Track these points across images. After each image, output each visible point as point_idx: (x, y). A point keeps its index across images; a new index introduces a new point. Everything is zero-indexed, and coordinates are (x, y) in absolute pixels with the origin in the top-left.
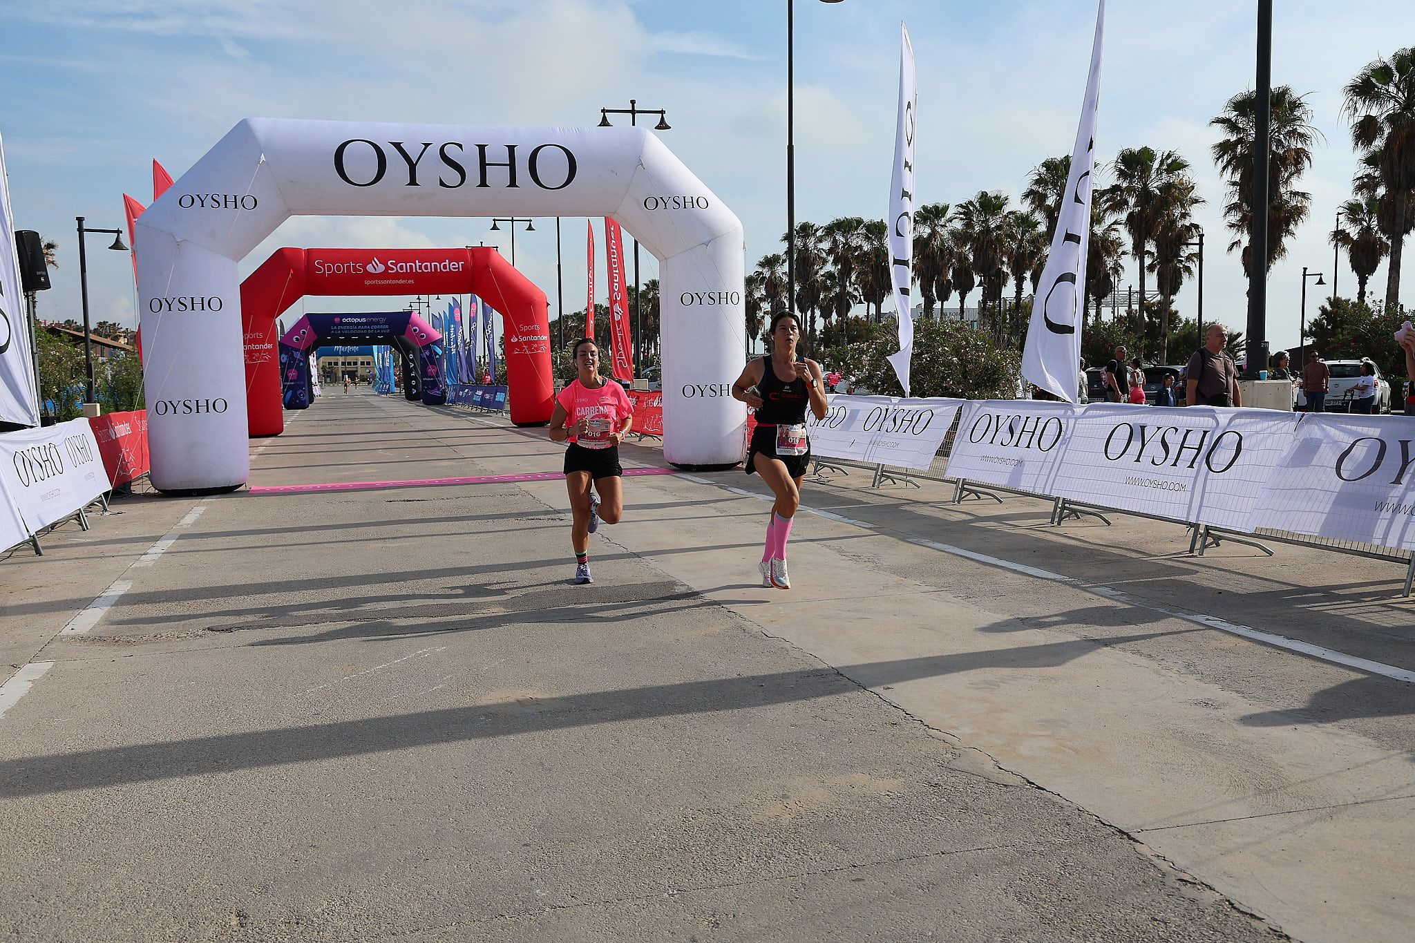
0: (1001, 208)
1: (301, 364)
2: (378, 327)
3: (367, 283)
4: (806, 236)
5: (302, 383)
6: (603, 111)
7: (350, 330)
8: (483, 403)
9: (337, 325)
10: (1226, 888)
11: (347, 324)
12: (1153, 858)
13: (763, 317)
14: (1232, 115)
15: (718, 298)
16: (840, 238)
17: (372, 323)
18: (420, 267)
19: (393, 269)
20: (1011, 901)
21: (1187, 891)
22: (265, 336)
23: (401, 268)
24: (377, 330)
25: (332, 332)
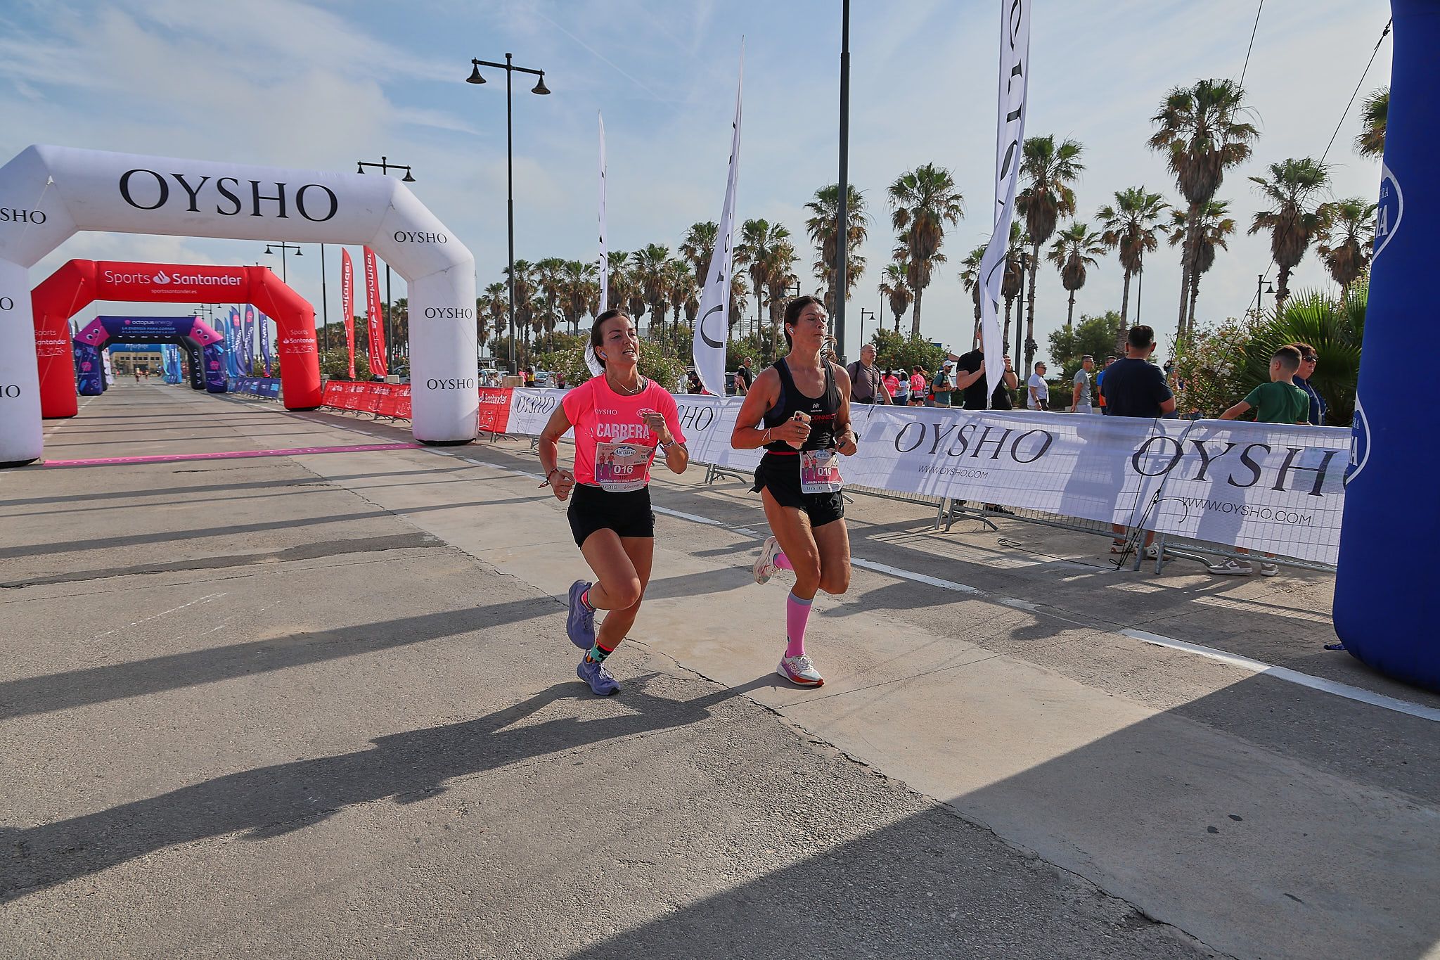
0: (663, 256)
1: (95, 358)
3: (154, 291)
4: (521, 271)
5: (96, 373)
6: (359, 164)
7: (139, 330)
8: (259, 392)
9: (128, 326)
10: (842, 745)
11: (136, 325)
12: (791, 726)
13: (489, 330)
15: (454, 313)
16: (548, 273)
17: (160, 325)
18: (202, 280)
19: (177, 281)
20: (694, 770)
21: (816, 748)
22: (58, 333)
23: (185, 280)
24: (164, 331)
25: (123, 332)
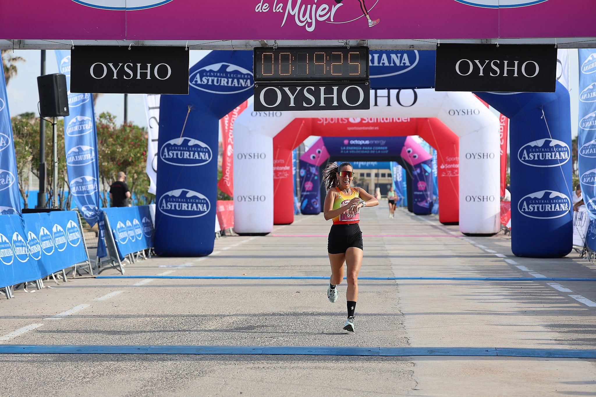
1: (316, 178)
3: (349, 129)
5: (316, 193)
7: (355, 150)
9: (346, 146)
11: (353, 145)
15: (482, 156)
17: (374, 145)
22: (285, 161)
25: (342, 152)
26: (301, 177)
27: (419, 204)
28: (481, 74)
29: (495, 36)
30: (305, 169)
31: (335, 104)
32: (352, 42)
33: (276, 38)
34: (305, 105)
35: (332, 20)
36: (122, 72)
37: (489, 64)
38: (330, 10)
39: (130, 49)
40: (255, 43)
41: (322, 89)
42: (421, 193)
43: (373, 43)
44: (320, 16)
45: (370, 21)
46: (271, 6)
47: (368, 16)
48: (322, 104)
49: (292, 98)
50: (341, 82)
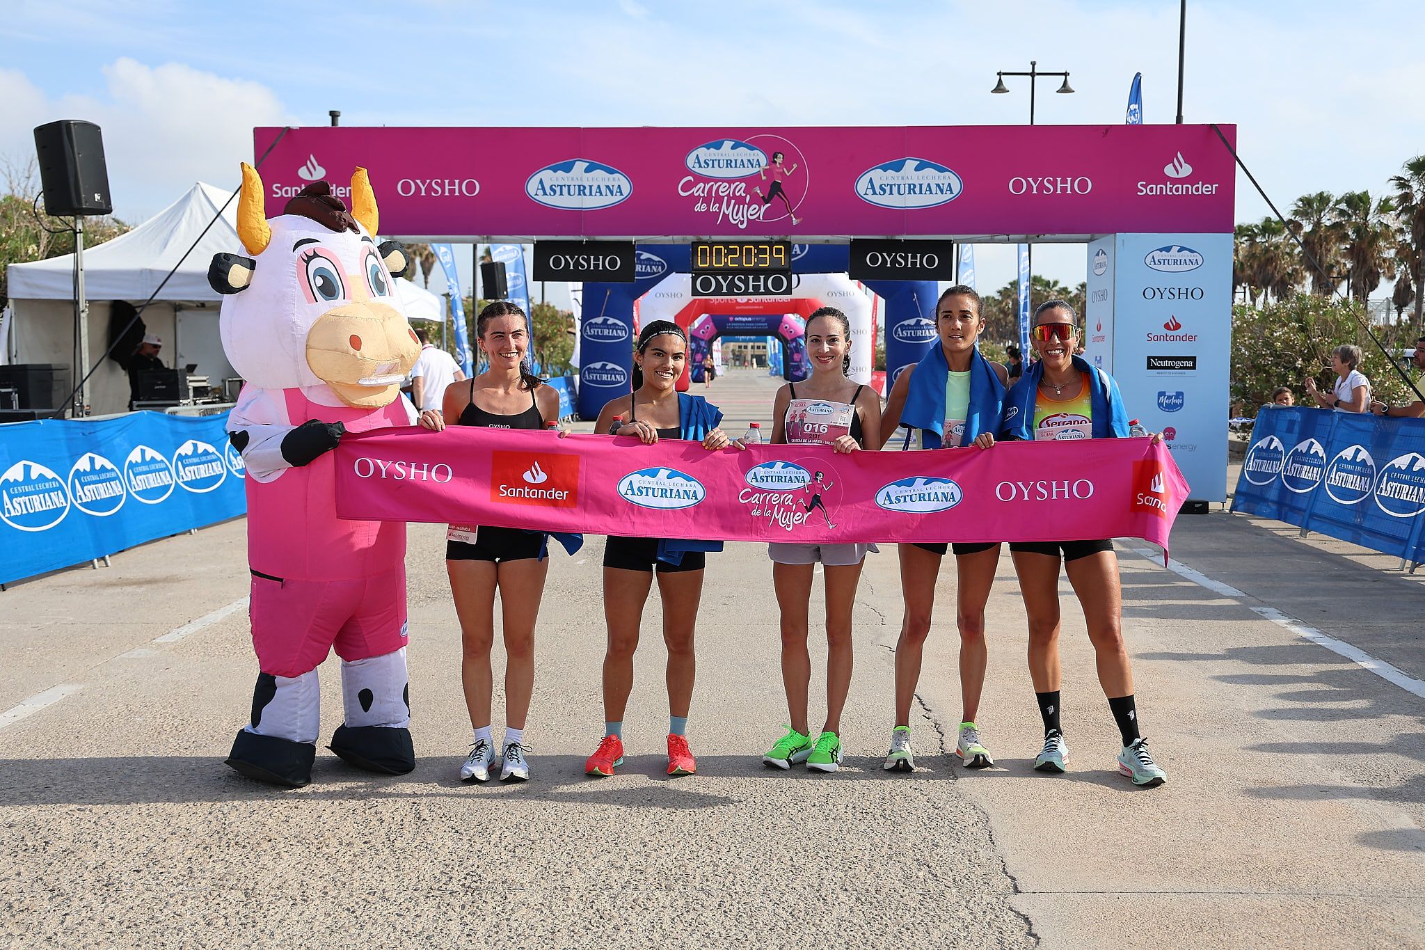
2: (760, 324)
3: (737, 308)
7: (740, 326)
9: (731, 322)
11: (737, 322)
14: (1407, 174)
15: (856, 332)
17: (756, 322)
24: (759, 326)
25: (728, 327)
26: (692, 350)
27: (794, 373)
28: (889, 265)
29: (901, 233)
30: (695, 342)
31: (762, 290)
32: (776, 238)
33: (710, 234)
34: (735, 291)
35: (761, 218)
36: (577, 263)
37: (895, 256)
38: (760, 209)
39: (584, 243)
40: (691, 238)
41: (751, 277)
42: (796, 364)
43: (794, 238)
44: (751, 215)
45: (794, 219)
46: (708, 206)
47: (792, 215)
48: (751, 290)
49: (725, 285)
50: (767, 272)
